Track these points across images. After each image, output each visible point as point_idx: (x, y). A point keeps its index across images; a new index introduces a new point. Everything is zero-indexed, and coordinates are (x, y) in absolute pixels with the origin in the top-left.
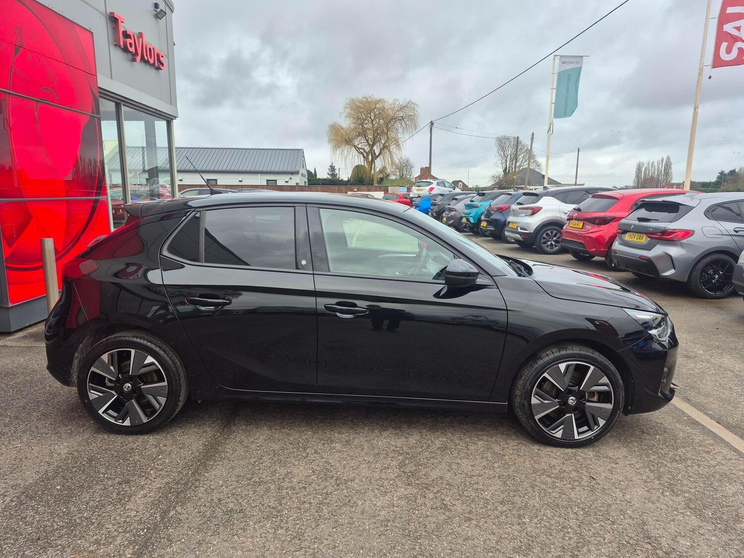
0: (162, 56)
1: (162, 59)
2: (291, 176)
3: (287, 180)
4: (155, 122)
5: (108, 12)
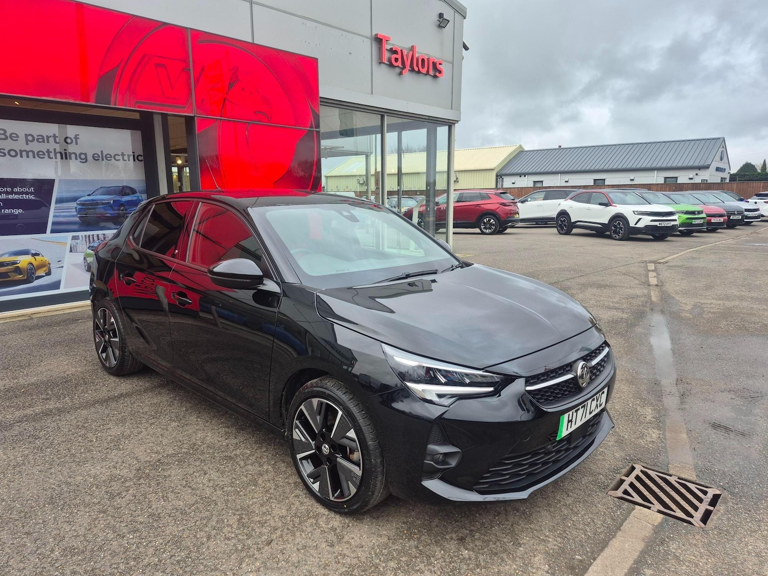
0: (440, 64)
1: (439, 67)
2: (697, 172)
3: (691, 176)
4: (438, 128)
5: (374, 34)
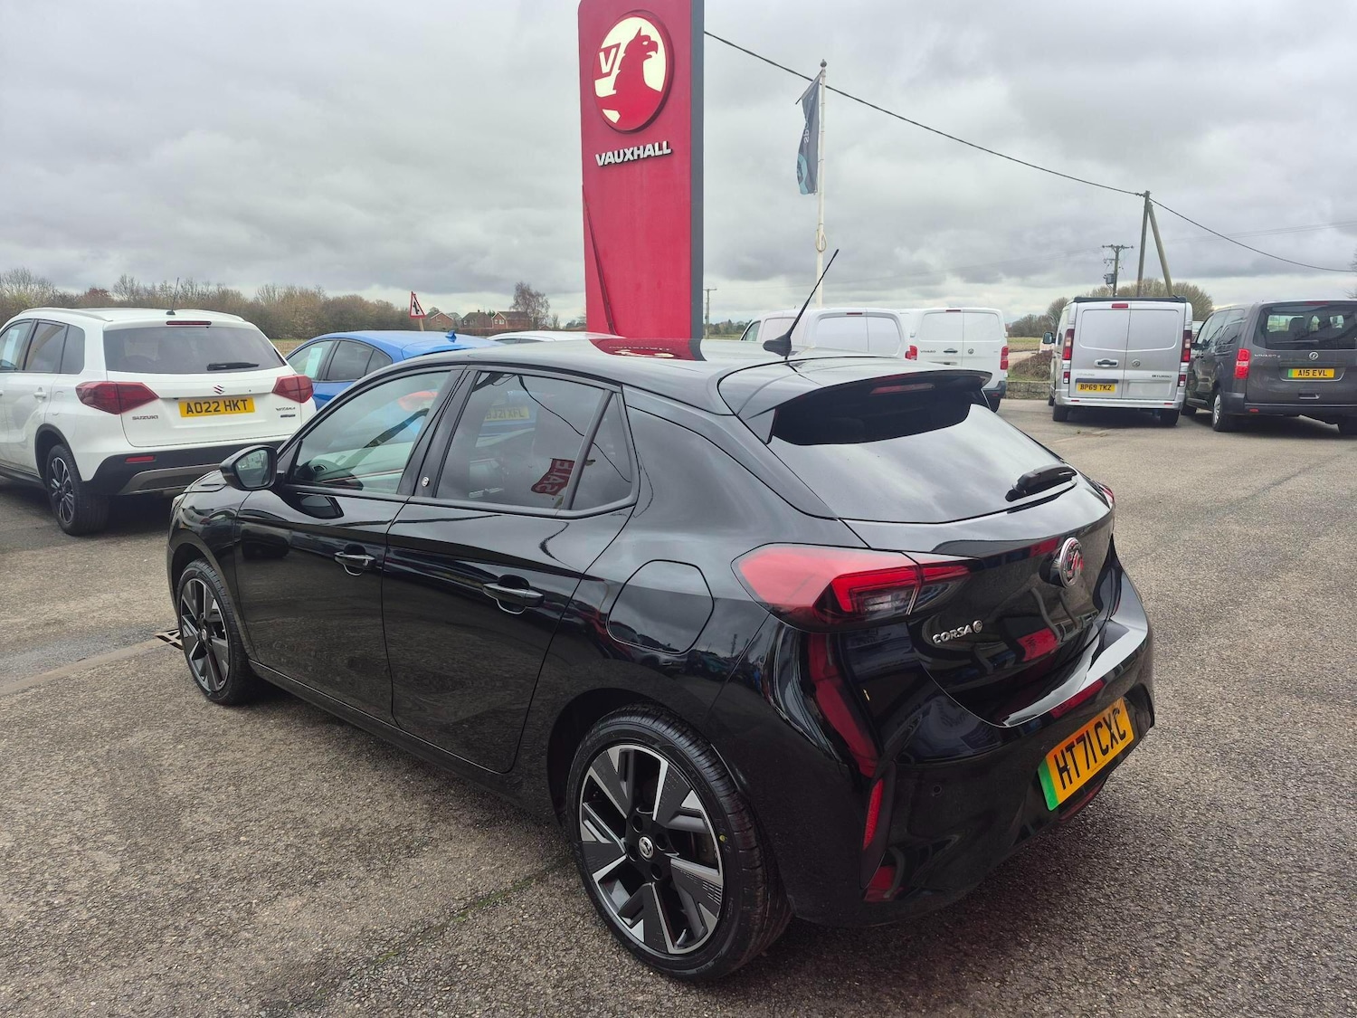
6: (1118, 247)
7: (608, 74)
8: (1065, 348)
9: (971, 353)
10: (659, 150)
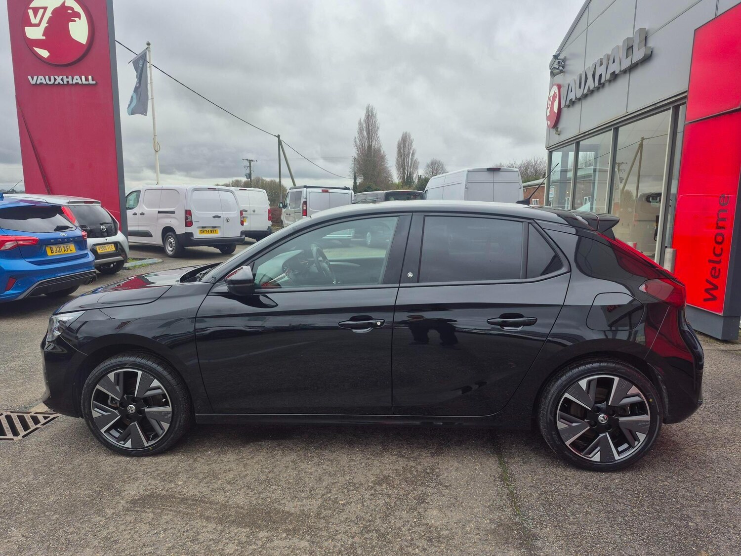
6: (250, 160)
7: (38, 25)
8: (303, 210)
9: (254, 212)
10: (86, 80)
